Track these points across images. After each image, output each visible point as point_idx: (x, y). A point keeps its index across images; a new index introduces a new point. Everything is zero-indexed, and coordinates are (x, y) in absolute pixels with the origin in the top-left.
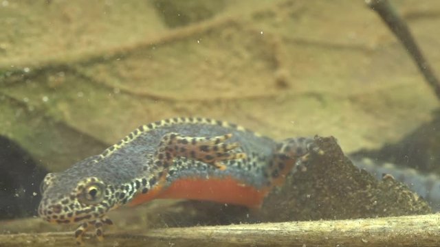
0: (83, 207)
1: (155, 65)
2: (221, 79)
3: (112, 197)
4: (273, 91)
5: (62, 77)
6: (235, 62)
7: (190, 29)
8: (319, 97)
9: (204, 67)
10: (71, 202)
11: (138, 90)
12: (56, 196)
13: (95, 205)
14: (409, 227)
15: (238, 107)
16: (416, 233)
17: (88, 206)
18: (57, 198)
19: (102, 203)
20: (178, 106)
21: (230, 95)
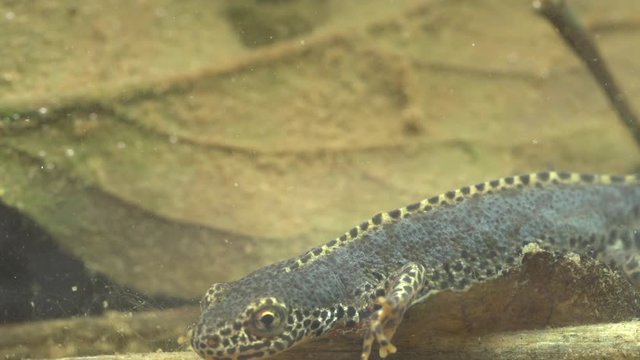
0: (251, 340)
1: (229, 102)
2: (325, 121)
3: (299, 326)
4: (400, 139)
5: (94, 121)
6: (343, 96)
7: (277, 50)
8: (465, 147)
9: (300, 104)
10: (234, 333)
11: (203, 138)
12: (215, 321)
13: (272, 338)
14: (595, 344)
15: (350, 162)
16: (604, 354)
17: (259, 338)
18: (215, 325)
19: (281, 336)
20: (263, 160)
21: (337, 144)
